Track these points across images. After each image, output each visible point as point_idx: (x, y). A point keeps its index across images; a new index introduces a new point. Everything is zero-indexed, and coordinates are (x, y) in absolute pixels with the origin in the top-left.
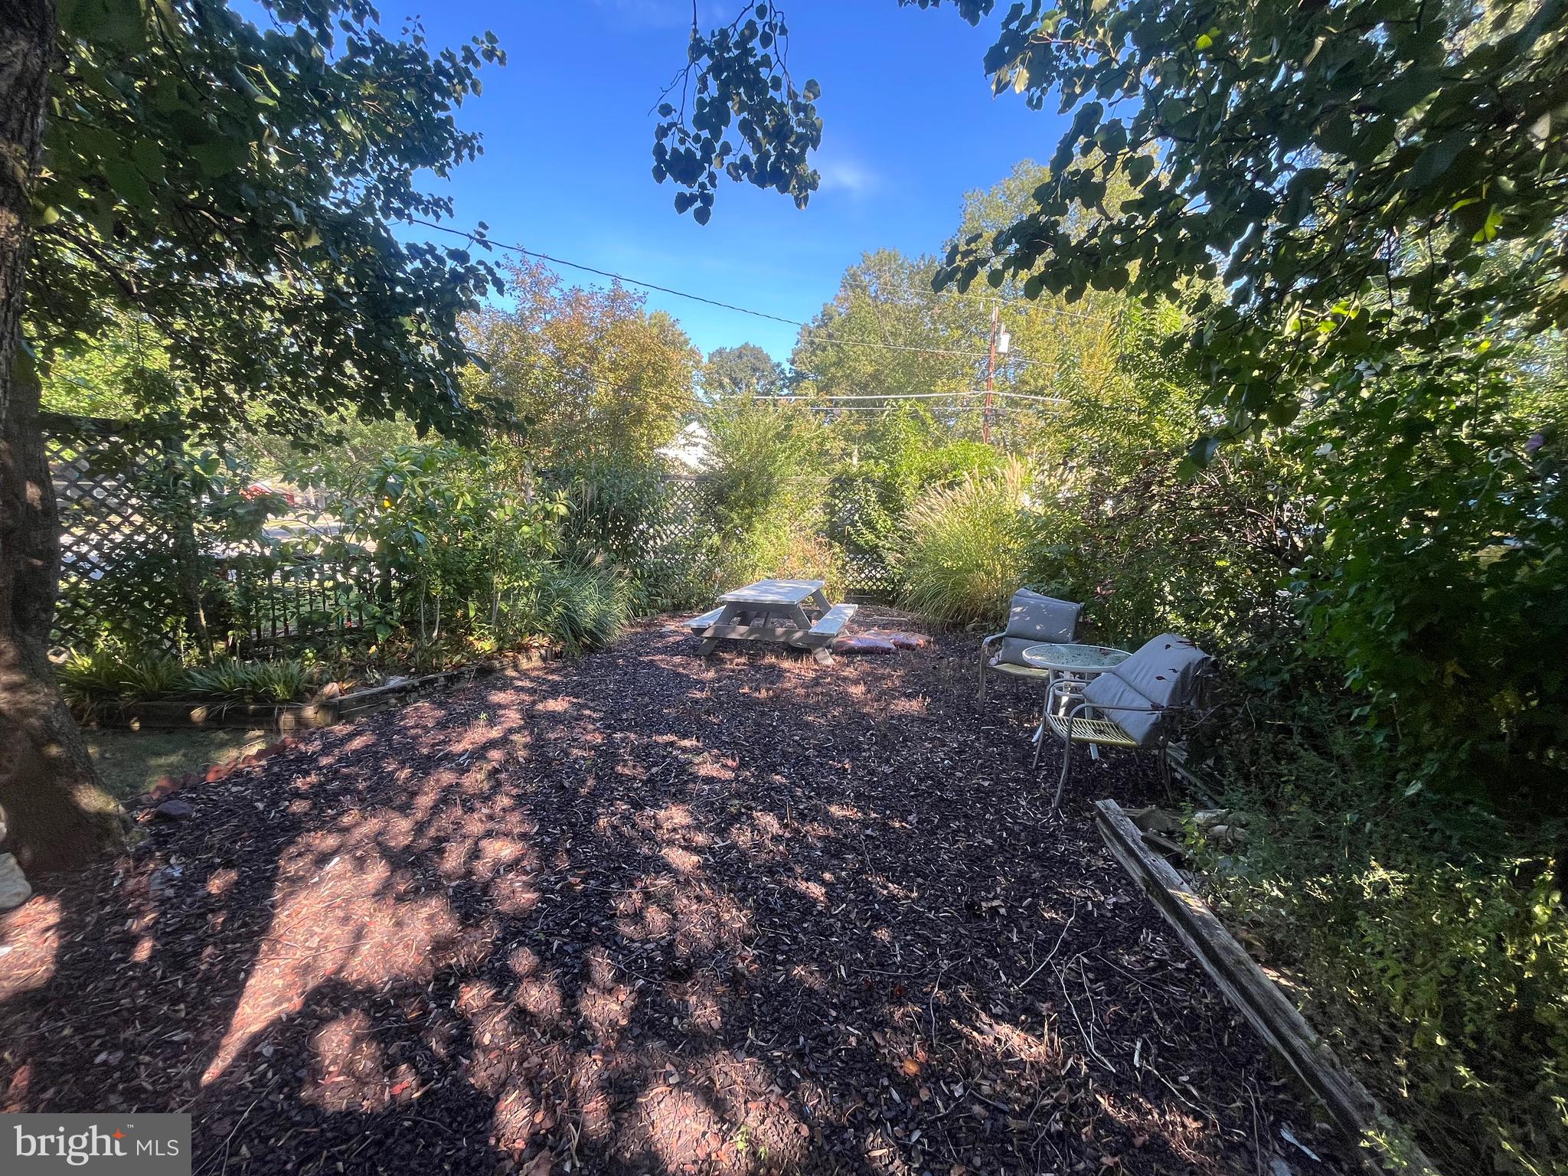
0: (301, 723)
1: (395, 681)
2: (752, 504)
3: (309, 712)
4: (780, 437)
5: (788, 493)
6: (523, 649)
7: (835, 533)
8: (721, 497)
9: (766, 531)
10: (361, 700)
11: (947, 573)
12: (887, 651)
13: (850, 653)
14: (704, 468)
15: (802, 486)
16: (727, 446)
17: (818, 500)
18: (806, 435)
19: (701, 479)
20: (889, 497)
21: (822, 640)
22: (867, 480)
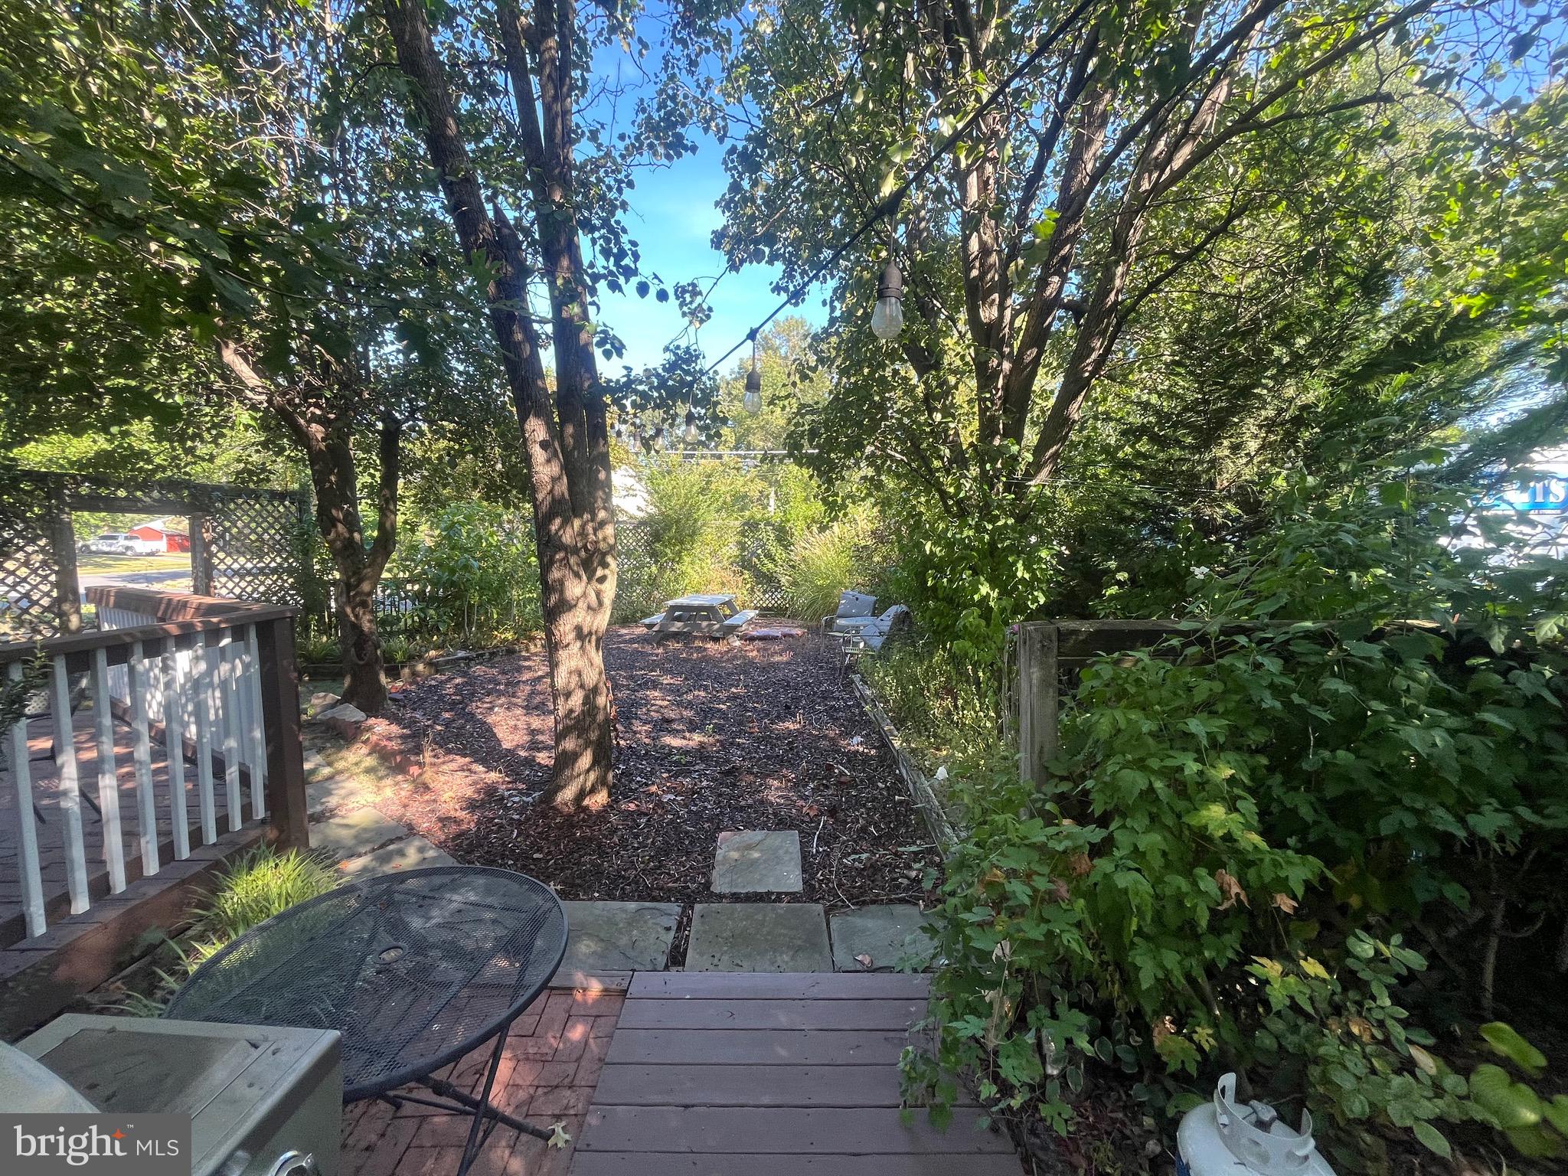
0: (414, 674)
1: (461, 654)
2: (682, 543)
3: (420, 667)
4: (702, 491)
5: (709, 534)
6: (532, 639)
7: (745, 563)
8: (657, 537)
9: (692, 563)
10: (447, 662)
11: (821, 588)
12: (776, 638)
13: (752, 639)
14: (641, 514)
15: (719, 528)
16: (663, 498)
17: (733, 539)
18: (723, 489)
19: (642, 523)
20: (783, 536)
21: (732, 629)
22: (768, 524)
